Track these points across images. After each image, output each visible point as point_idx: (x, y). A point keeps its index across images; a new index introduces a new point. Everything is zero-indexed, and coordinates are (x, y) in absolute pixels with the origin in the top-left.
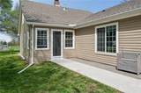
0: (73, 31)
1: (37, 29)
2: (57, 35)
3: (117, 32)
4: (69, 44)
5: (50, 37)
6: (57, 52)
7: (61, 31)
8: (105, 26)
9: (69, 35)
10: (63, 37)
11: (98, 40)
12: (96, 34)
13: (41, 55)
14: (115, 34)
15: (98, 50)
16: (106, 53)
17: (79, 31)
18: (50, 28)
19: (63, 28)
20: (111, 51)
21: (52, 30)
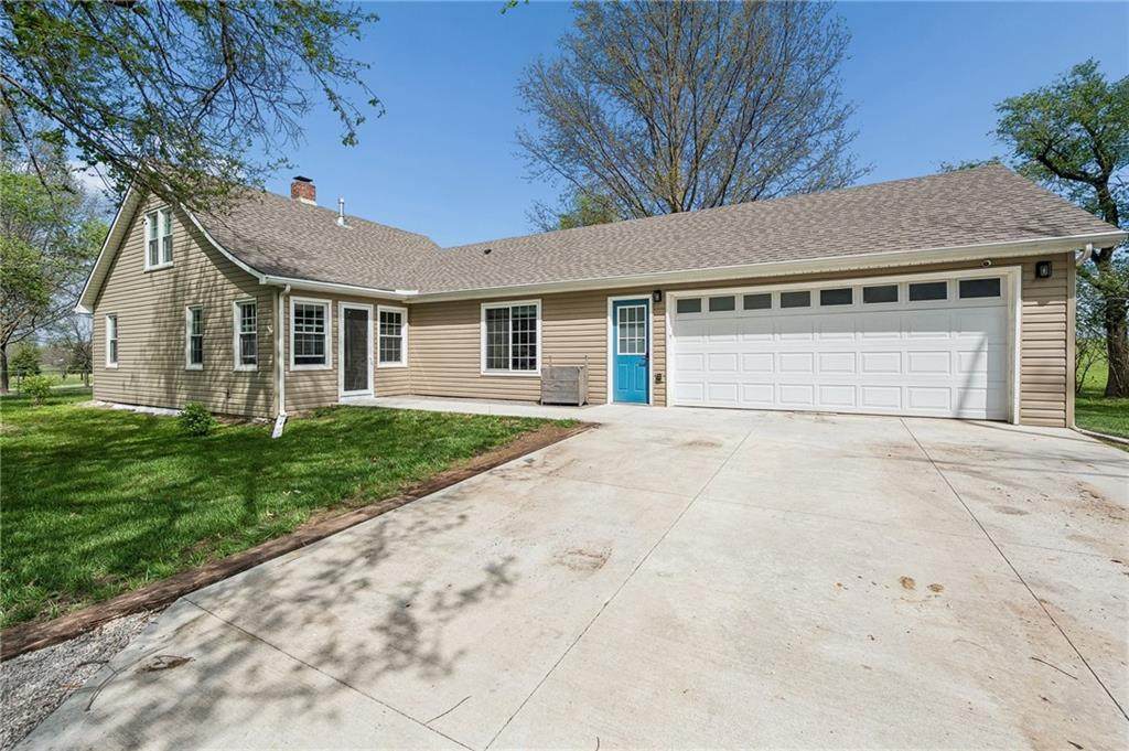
0: (404, 312)
1: (293, 300)
2: (356, 320)
3: (539, 323)
4: (391, 351)
5: (334, 328)
6: (355, 379)
7: (369, 308)
8: (509, 305)
9: (390, 321)
10: (373, 328)
11: (490, 339)
12: (483, 325)
13: (305, 385)
14: (533, 326)
15: (490, 365)
16: (511, 372)
17: (422, 312)
18: (337, 297)
19: (376, 301)
20: (524, 366)
21: (343, 305)
